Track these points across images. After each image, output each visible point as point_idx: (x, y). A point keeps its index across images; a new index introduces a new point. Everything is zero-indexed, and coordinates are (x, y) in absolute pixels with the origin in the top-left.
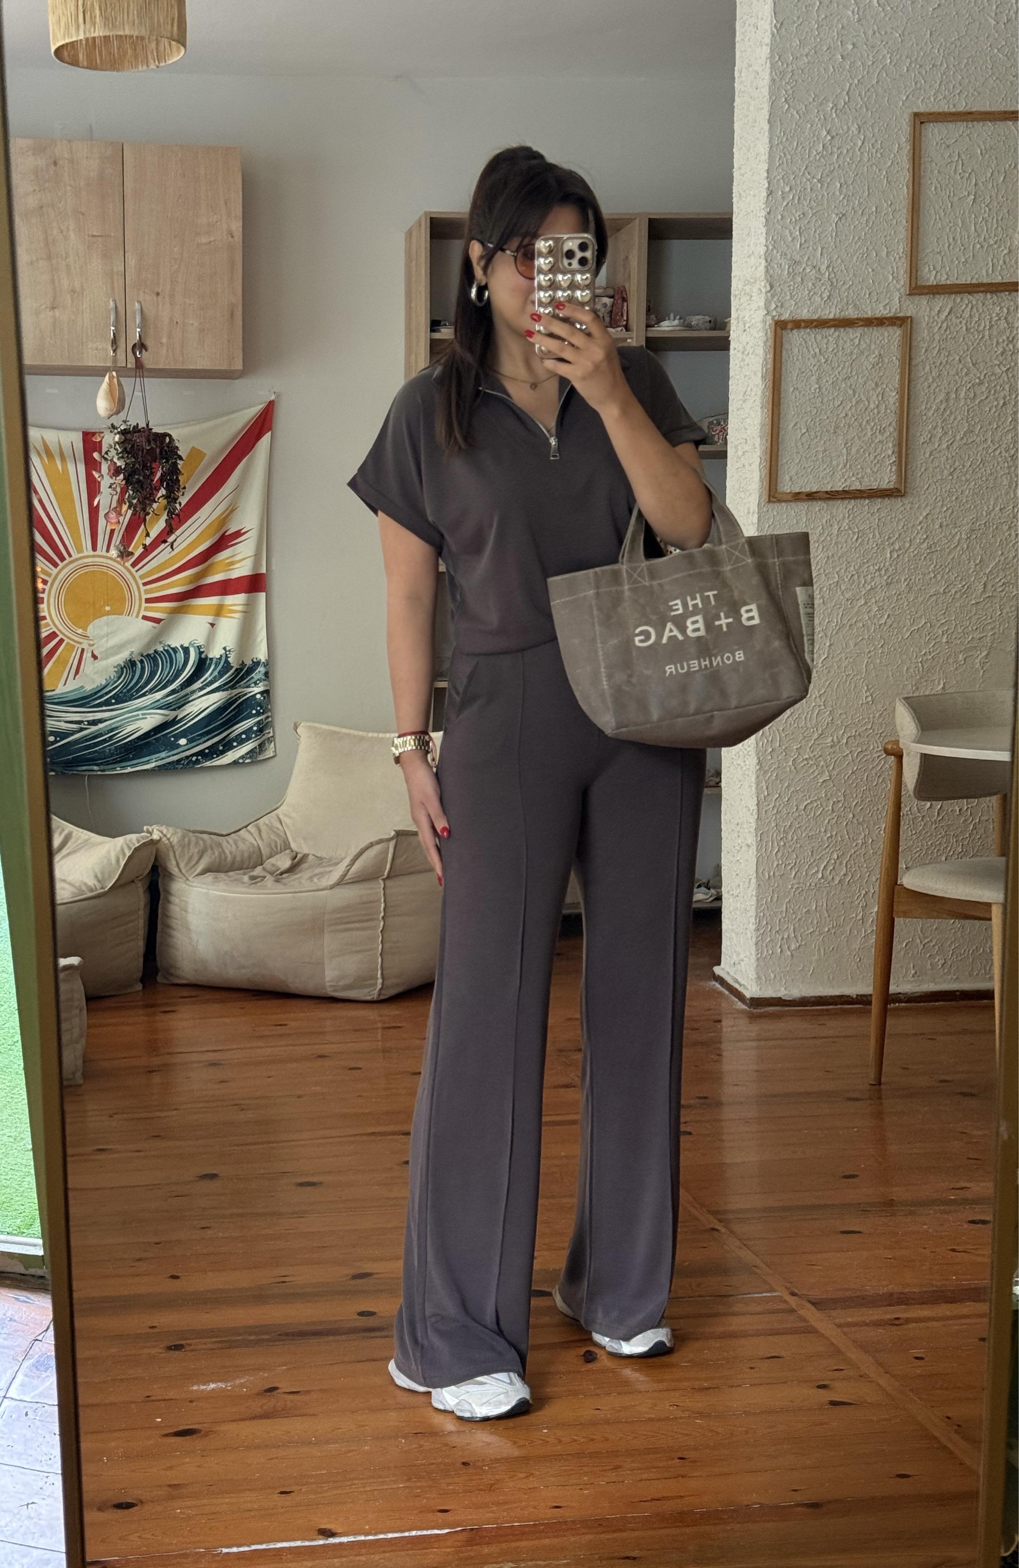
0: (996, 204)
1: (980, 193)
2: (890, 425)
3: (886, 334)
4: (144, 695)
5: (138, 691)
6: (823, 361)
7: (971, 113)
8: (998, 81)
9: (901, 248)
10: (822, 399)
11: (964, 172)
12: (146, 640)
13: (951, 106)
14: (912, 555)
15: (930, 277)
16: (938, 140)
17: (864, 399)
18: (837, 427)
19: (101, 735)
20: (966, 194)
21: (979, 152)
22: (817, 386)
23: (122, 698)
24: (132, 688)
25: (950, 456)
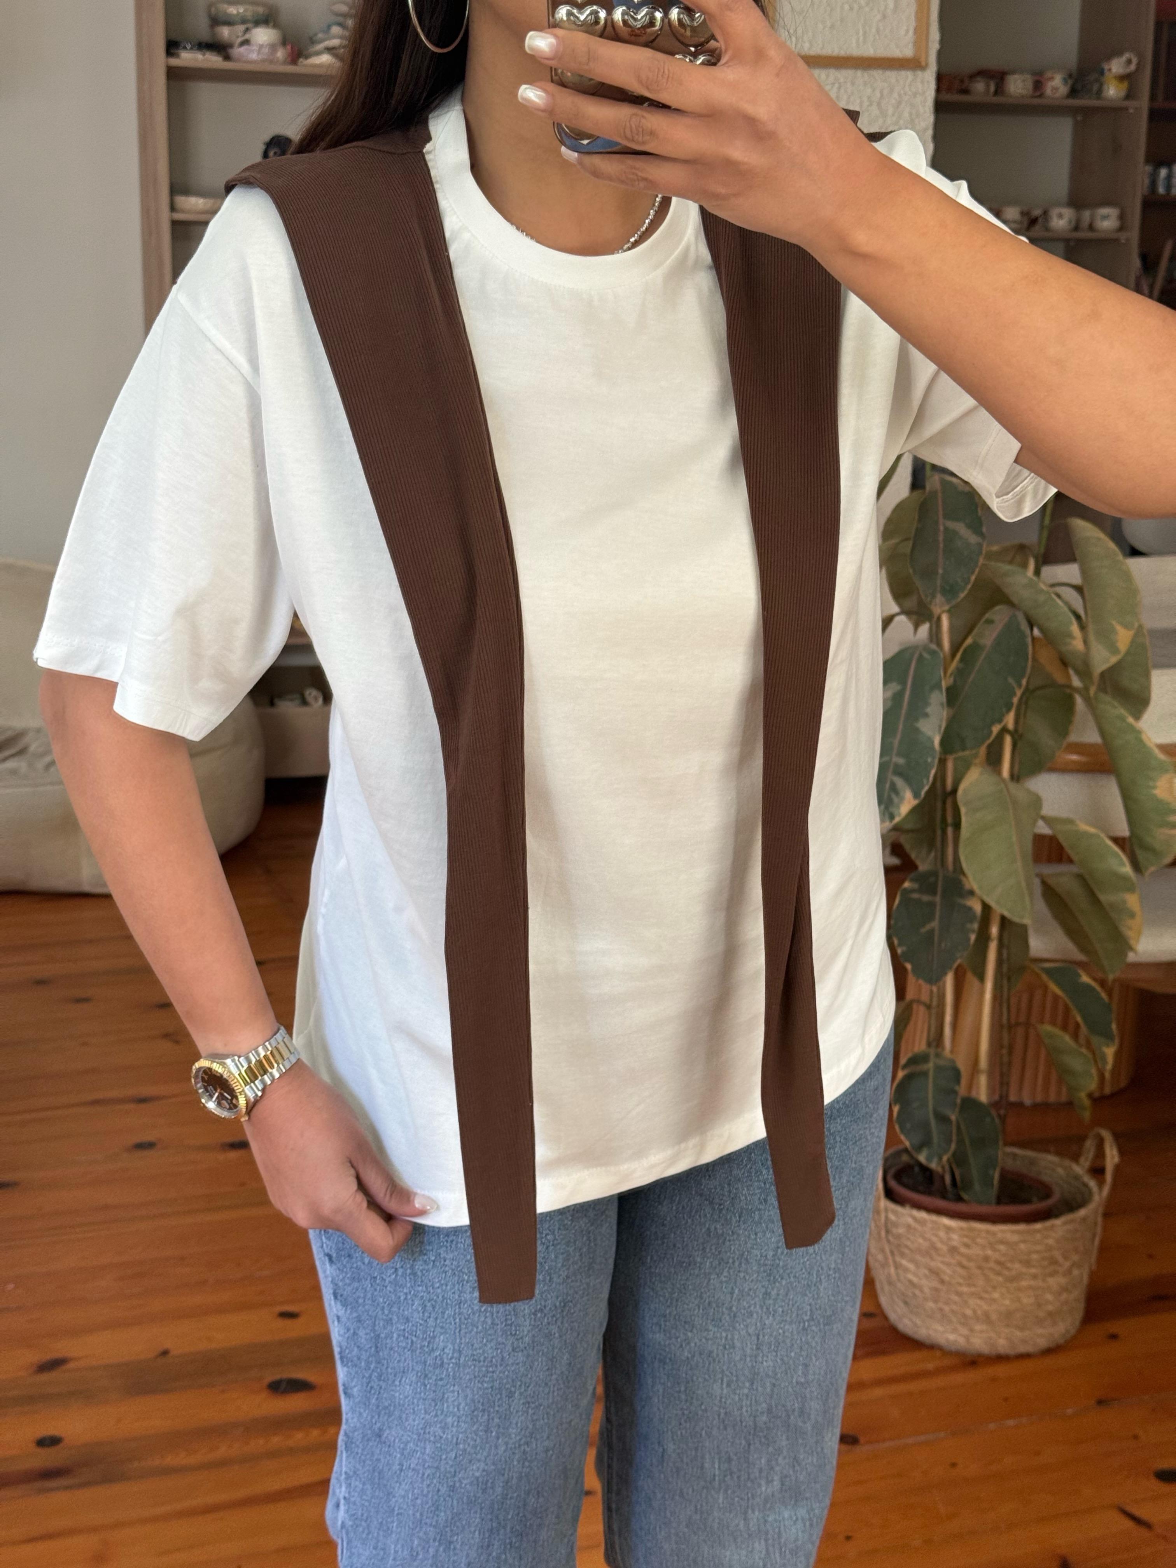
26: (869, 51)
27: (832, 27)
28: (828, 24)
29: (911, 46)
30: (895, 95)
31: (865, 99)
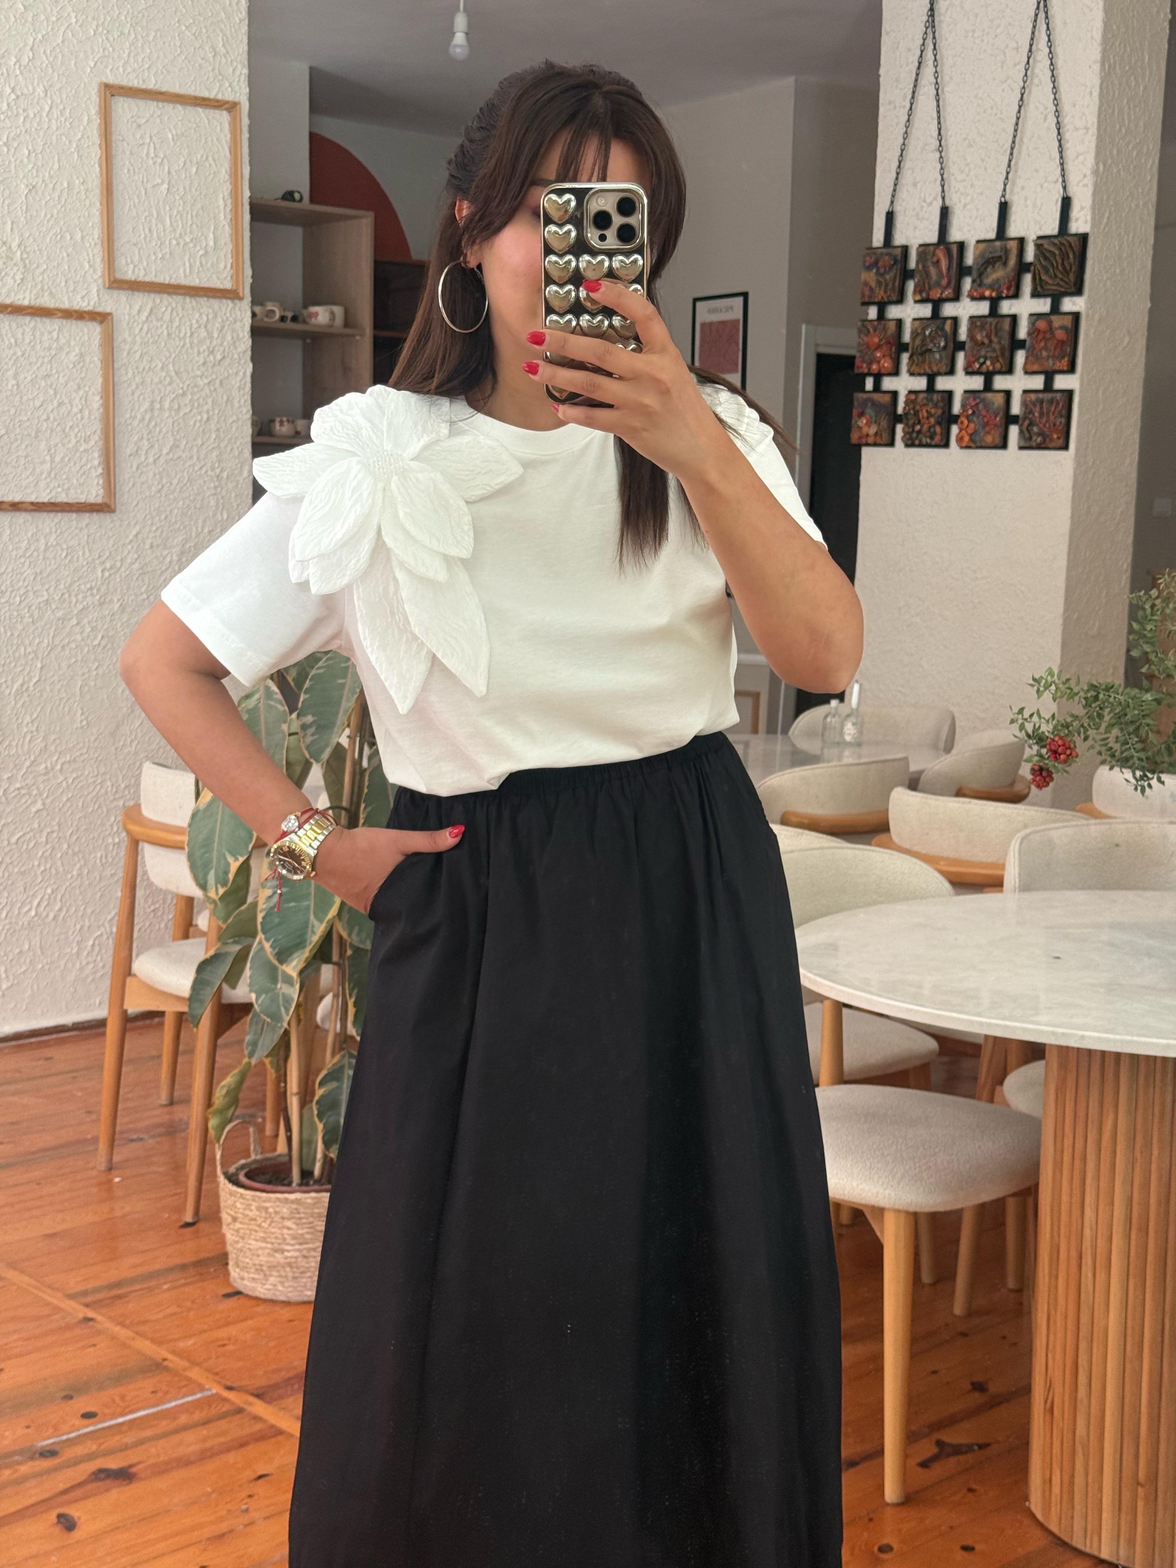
0: (189, 197)
1: (173, 182)
2: (95, 432)
3: (86, 330)
6: (19, 353)
7: (162, 93)
8: (186, 61)
9: (96, 233)
10: (21, 398)
11: (156, 156)
13: (141, 82)
14: (124, 575)
15: (128, 271)
16: (129, 117)
17: (66, 401)
18: (38, 431)
20: (160, 181)
21: (170, 136)
22: (14, 382)
25: (157, 471)
26: (195, 282)
27: (163, 258)
28: (160, 256)
29: (229, 278)
30: (219, 320)
31: (194, 322)
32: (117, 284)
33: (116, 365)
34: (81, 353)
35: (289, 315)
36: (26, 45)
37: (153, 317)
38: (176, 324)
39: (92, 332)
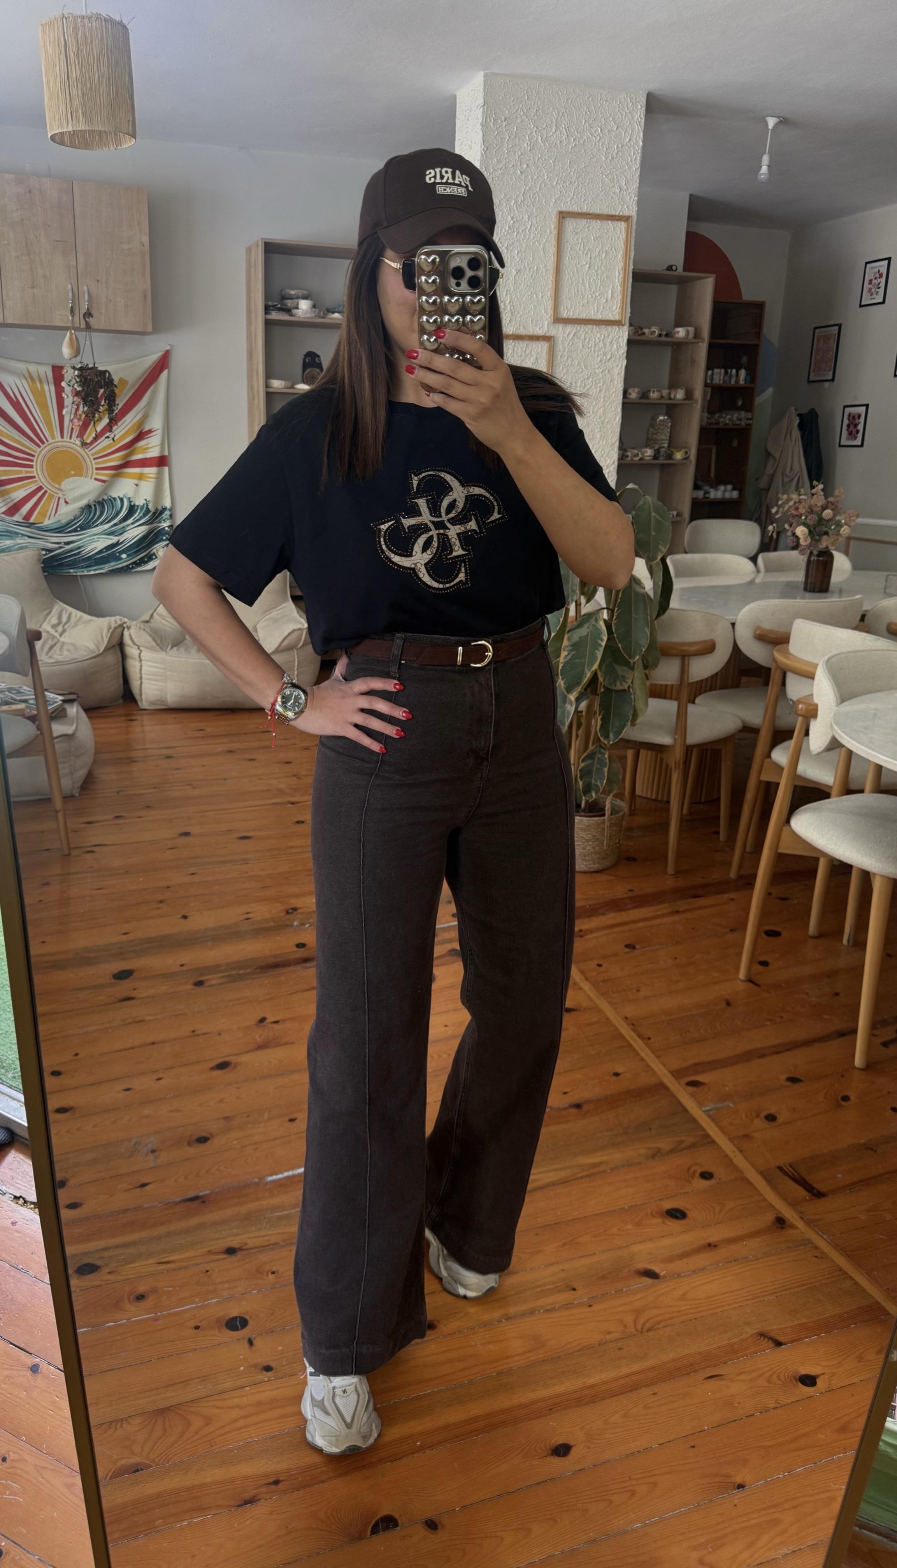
0: (600, 271)
1: (592, 263)
3: (540, 346)
4: (97, 526)
5: (93, 523)
7: (589, 214)
8: (604, 195)
9: (550, 293)
11: (585, 250)
12: (97, 493)
13: (580, 209)
15: (565, 314)
16: (572, 229)
19: (72, 551)
20: (585, 263)
21: (593, 238)
23: (84, 527)
24: (90, 521)
26: (600, 317)
27: (583, 305)
29: (618, 315)
30: (611, 337)
31: (597, 339)
32: (558, 320)
33: (554, 364)
34: (537, 358)
35: (664, 333)
36: (520, 193)
37: (575, 338)
38: (587, 340)
39: (543, 347)
